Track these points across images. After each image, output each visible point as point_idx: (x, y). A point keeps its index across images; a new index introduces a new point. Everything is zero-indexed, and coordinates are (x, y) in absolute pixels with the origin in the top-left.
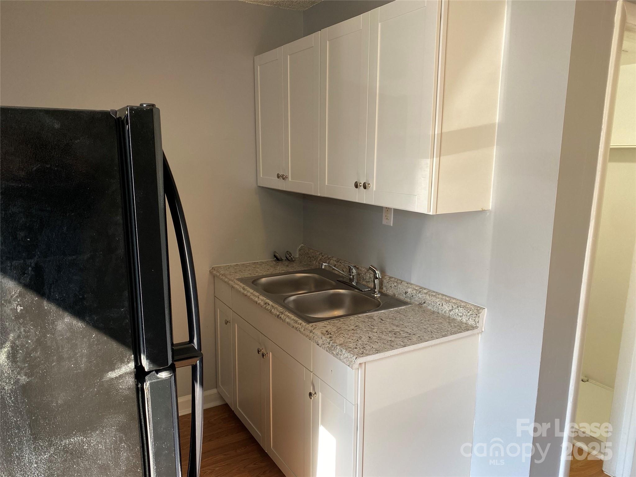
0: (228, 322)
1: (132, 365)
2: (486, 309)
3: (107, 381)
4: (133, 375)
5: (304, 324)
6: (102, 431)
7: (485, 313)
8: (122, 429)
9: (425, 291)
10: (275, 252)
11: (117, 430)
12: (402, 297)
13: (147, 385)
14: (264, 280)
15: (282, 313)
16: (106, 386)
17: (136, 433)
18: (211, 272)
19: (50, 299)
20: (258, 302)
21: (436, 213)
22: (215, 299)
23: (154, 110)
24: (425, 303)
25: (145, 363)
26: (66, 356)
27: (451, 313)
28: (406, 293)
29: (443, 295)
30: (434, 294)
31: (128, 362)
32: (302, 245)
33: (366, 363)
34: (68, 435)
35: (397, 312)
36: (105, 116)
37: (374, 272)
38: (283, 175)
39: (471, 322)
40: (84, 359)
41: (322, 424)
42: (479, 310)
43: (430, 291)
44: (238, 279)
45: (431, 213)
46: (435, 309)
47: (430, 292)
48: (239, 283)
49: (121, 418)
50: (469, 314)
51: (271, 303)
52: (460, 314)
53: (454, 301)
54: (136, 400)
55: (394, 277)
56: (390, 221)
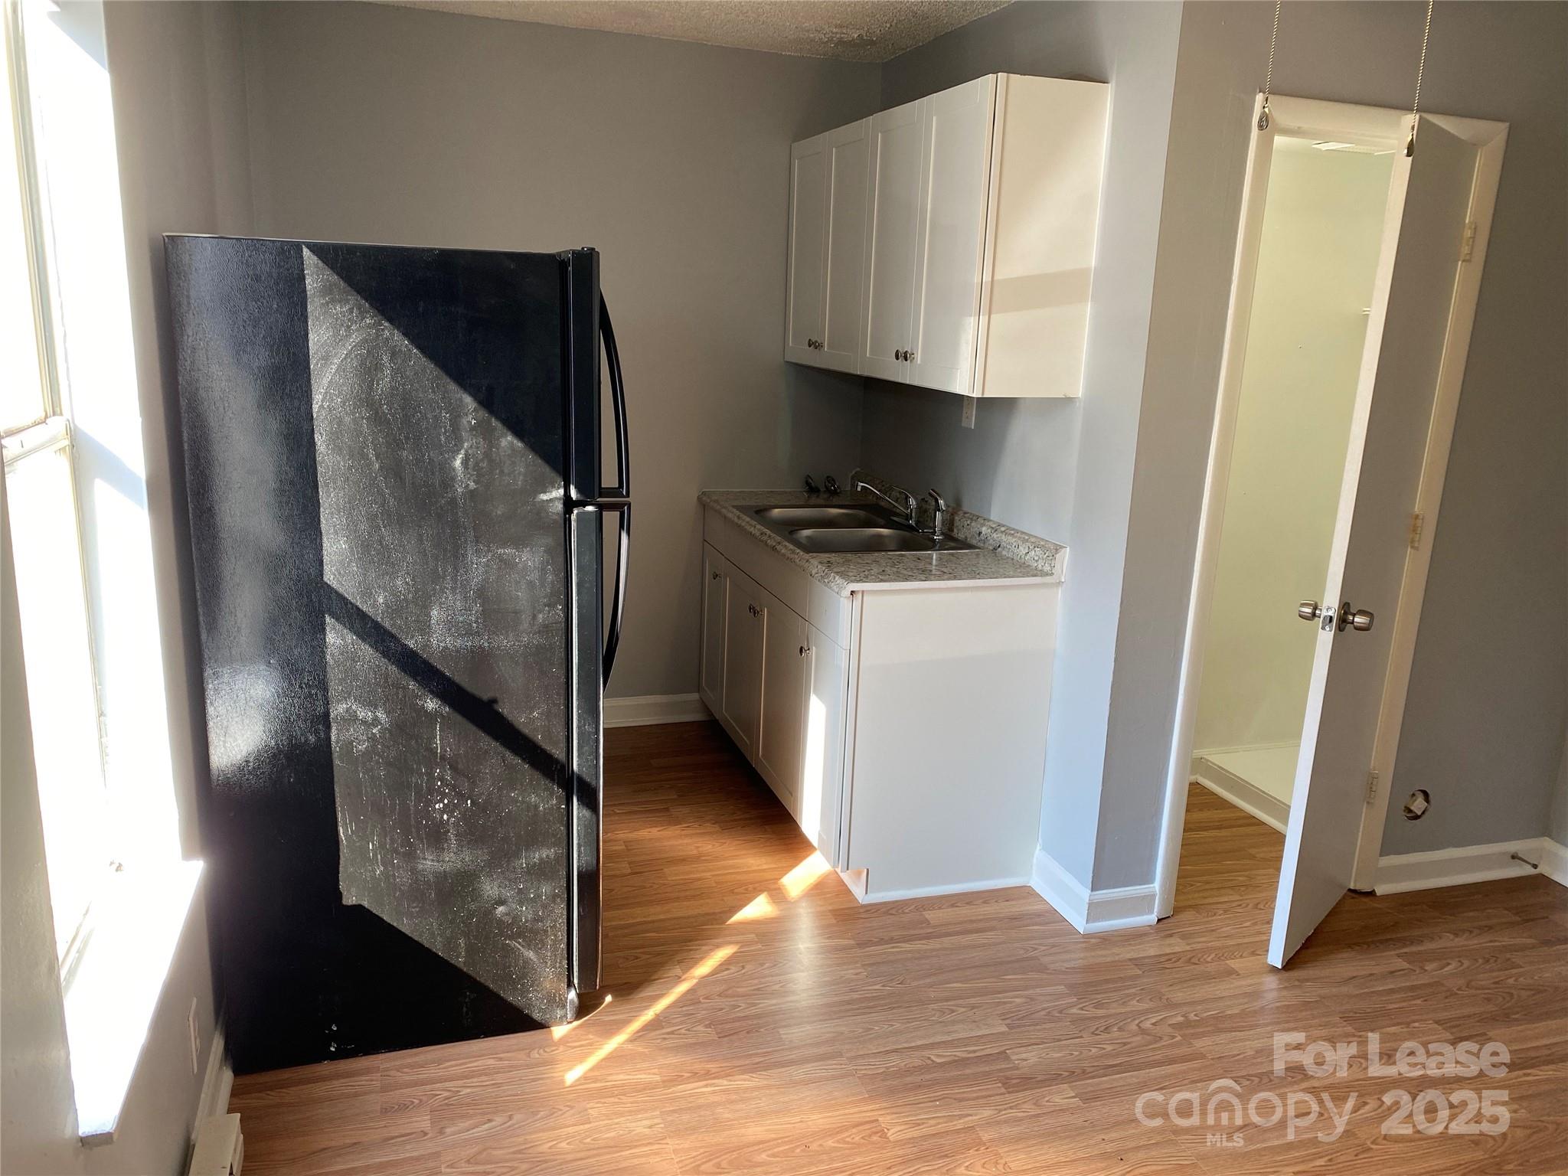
0: (717, 575)
1: (561, 491)
2: (1068, 548)
3: (539, 502)
4: (562, 501)
5: (802, 553)
6: (532, 549)
7: (1066, 556)
8: (548, 551)
9: (1003, 529)
10: (808, 476)
11: (545, 551)
12: (974, 542)
13: (573, 517)
14: (776, 511)
15: (779, 543)
16: (538, 506)
17: (561, 559)
18: (699, 498)
19: (498, 418)
20: (753, 532)
21: (983, 394)
22: (703, 545)
23: (594, 253)
24: (999, 546)
25: (574, 494)
26: (506, 471)
27: (1028, 557)
28: (980, 533)
29: (1023, 533)
30: (1012, 532)
31: (559, 488)
32: (858, 469)
33: (865, 594)
34: (504, 545)
35: (952, 554)
36: (551, 257)
37: (937, 501)
38: (816, 342)
39: (1047, 568)
40: (521, 478)
41: (815, 693)
42: (1058, 548)
43: (1009, 528)
44: (734, 507)
45: (974, 395)
46: (1010, 555)
47: (1010, 531)
48: (735, 510)
49: (548, 541)
50: (1045, 556)
51: (768, 532)
52: (1036, 558)
53: (1033, 540)
54: (563, 525)
55: (969, 511)
56: (970, 419)
